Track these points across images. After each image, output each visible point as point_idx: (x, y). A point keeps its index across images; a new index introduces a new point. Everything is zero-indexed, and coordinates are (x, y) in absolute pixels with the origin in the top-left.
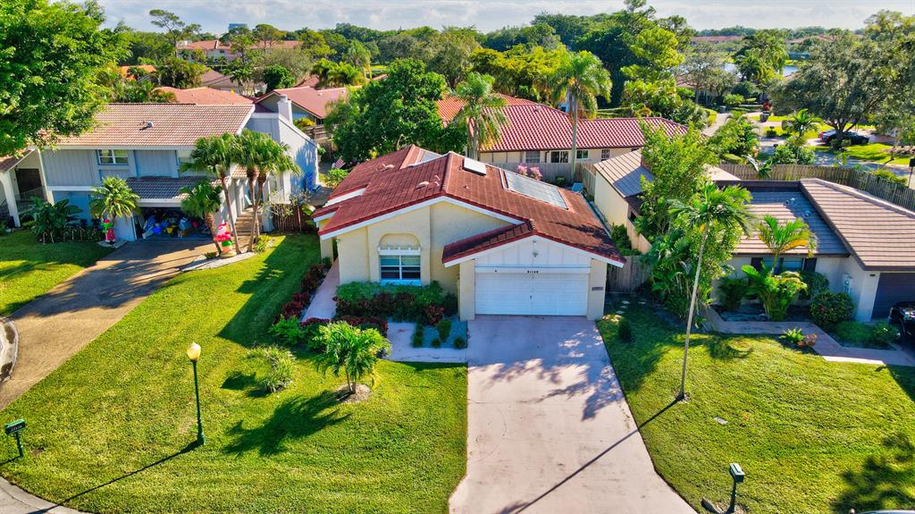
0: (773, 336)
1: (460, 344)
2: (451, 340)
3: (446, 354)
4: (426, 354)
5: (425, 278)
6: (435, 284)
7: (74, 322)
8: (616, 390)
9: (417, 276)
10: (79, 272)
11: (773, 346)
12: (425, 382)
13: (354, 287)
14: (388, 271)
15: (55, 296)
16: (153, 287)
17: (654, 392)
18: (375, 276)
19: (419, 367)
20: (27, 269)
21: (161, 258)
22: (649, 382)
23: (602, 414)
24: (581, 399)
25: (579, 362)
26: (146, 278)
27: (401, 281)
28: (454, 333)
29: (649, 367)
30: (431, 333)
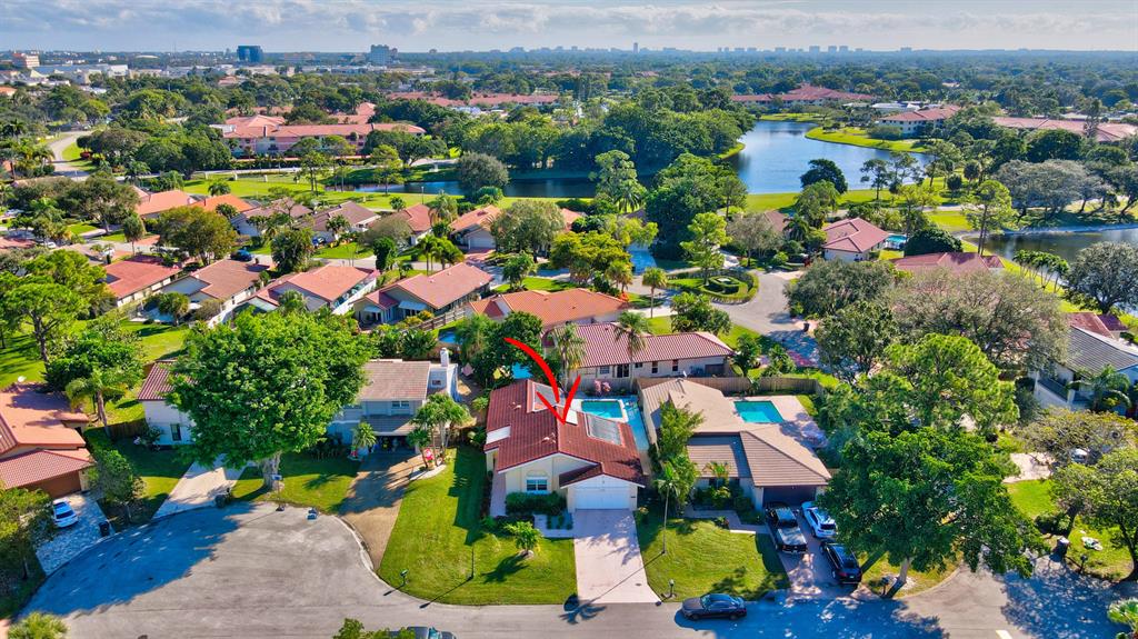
0: (713, 520)
1: (569, 527)
2: (565, 525)
3: (563, 533)
4: (554, 533)
5: (549, 490)
6: (554, 492)
7: (376, 517)
8: (638, 550)
9: (545, 489)
10: (353, 481)
11: (711, 525)
12: (556, 548)
13: (513, 496)
14: (531, 487)
15: (352, 499)
16: (401, 492)
17: (653, 550)
18: (524, 490)
19: (552, 540)
20: (324, 480)
21: (393, 469)
22: (652, 546)
23: (630, 562)
24: (623, 554)
25: (624, 536)
26: (393, 485)
27: (537, 492)
28: (566, 522)
29: (653, 539)
30: (555, 520)
